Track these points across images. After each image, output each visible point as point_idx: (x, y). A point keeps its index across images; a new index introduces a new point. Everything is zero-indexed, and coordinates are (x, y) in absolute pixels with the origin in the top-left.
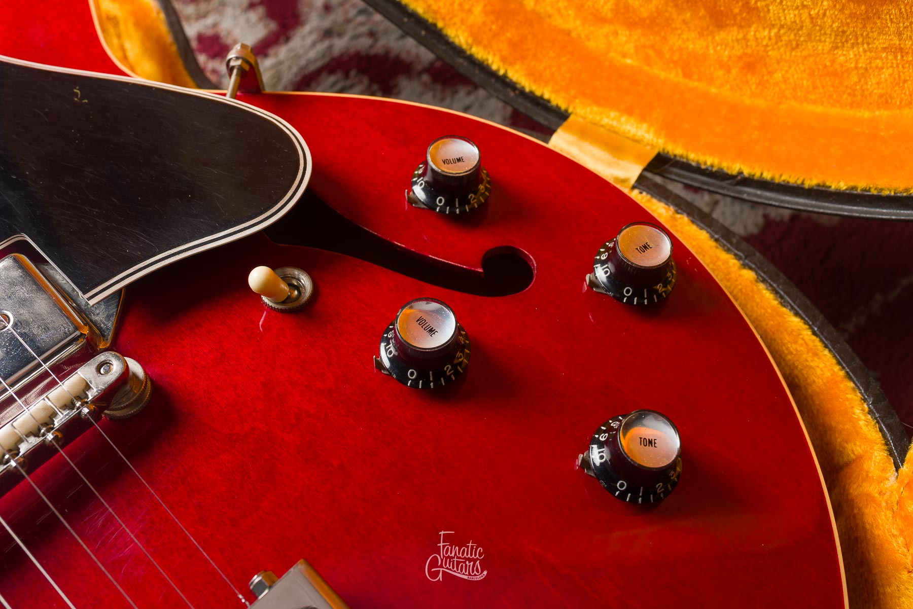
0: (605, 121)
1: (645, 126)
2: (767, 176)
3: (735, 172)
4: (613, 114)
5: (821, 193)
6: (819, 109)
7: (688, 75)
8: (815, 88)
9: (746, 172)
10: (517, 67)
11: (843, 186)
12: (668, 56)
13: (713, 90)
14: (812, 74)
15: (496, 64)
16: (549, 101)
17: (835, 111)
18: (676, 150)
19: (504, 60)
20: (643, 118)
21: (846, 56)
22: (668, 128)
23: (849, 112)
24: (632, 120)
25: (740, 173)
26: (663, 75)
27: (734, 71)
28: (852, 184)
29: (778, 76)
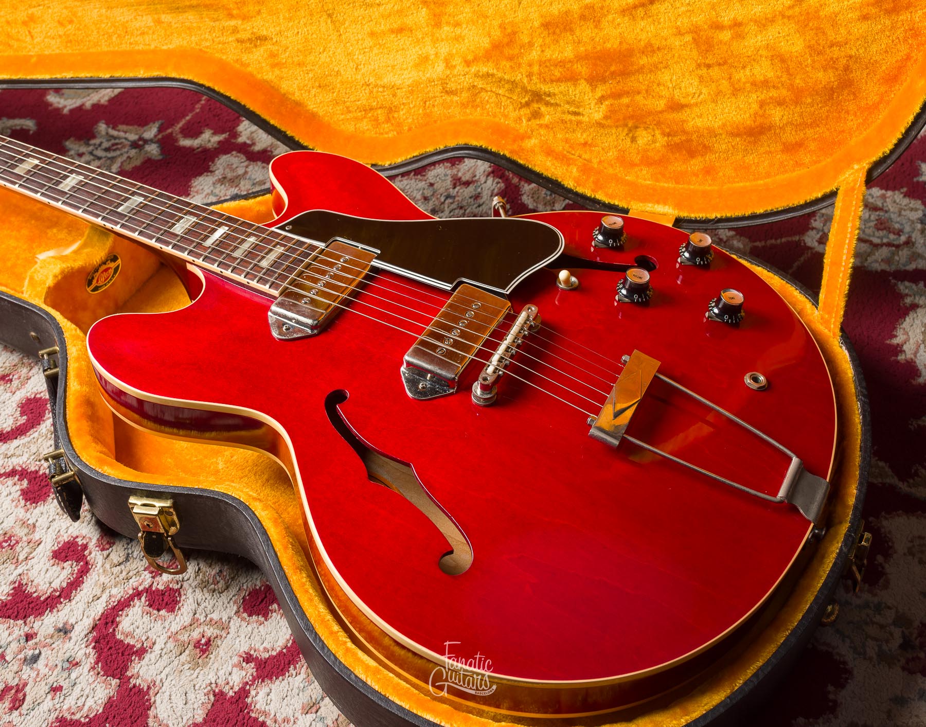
0: (648, 209)
1: (667, 207)
2: (729, 215)
3: (714, 217)
4: (650, 205)
5: (754, 217)
6: (741, 184)
7: (677, 183)
8: (738, 175)
9: (719, 216)
10: (600, 192)
11: (762, 211)
12: (668, 176)
13: (692, 187)
14: (735, 170)
15: (589, 193)
16: (618, 206)
17: (748, 184)
18: (684, 214)
19: (593, 191)
20: (665, 203)
21: (749, 159)
22: (678, 206)
23: (754, 183)
24: (660, 206)
25: (716, 217)
26: (666, 185)
27: (700, 176)
28: (765, 209)
29: (721, 174)
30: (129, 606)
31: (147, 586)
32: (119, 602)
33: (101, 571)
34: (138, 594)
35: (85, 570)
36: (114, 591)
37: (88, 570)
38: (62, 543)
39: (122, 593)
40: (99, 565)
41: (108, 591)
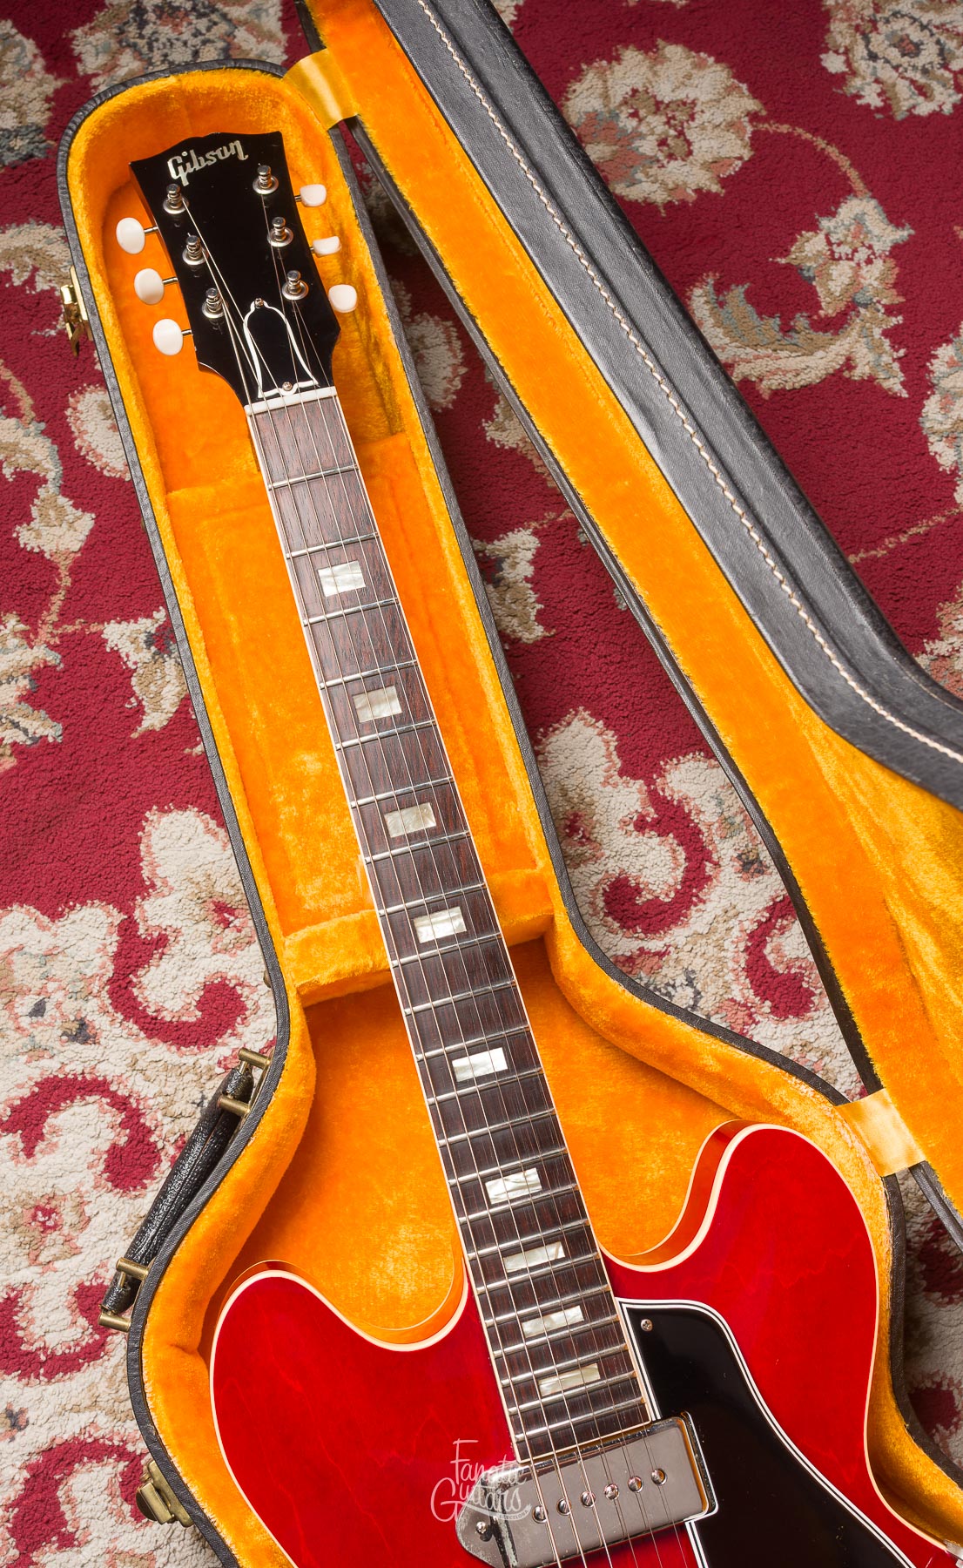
30: (100, 1460)
31: (138, 1452)
32: (96, 1440)
33: (109, 1372)
34: (121, 1453)
35: (93, 1352)
36: (102, 1420)
37: (98, 1357)
38: (100, 1281)
39: (107, 1431)
40: (114, 1361)
41: (94, 1414)
